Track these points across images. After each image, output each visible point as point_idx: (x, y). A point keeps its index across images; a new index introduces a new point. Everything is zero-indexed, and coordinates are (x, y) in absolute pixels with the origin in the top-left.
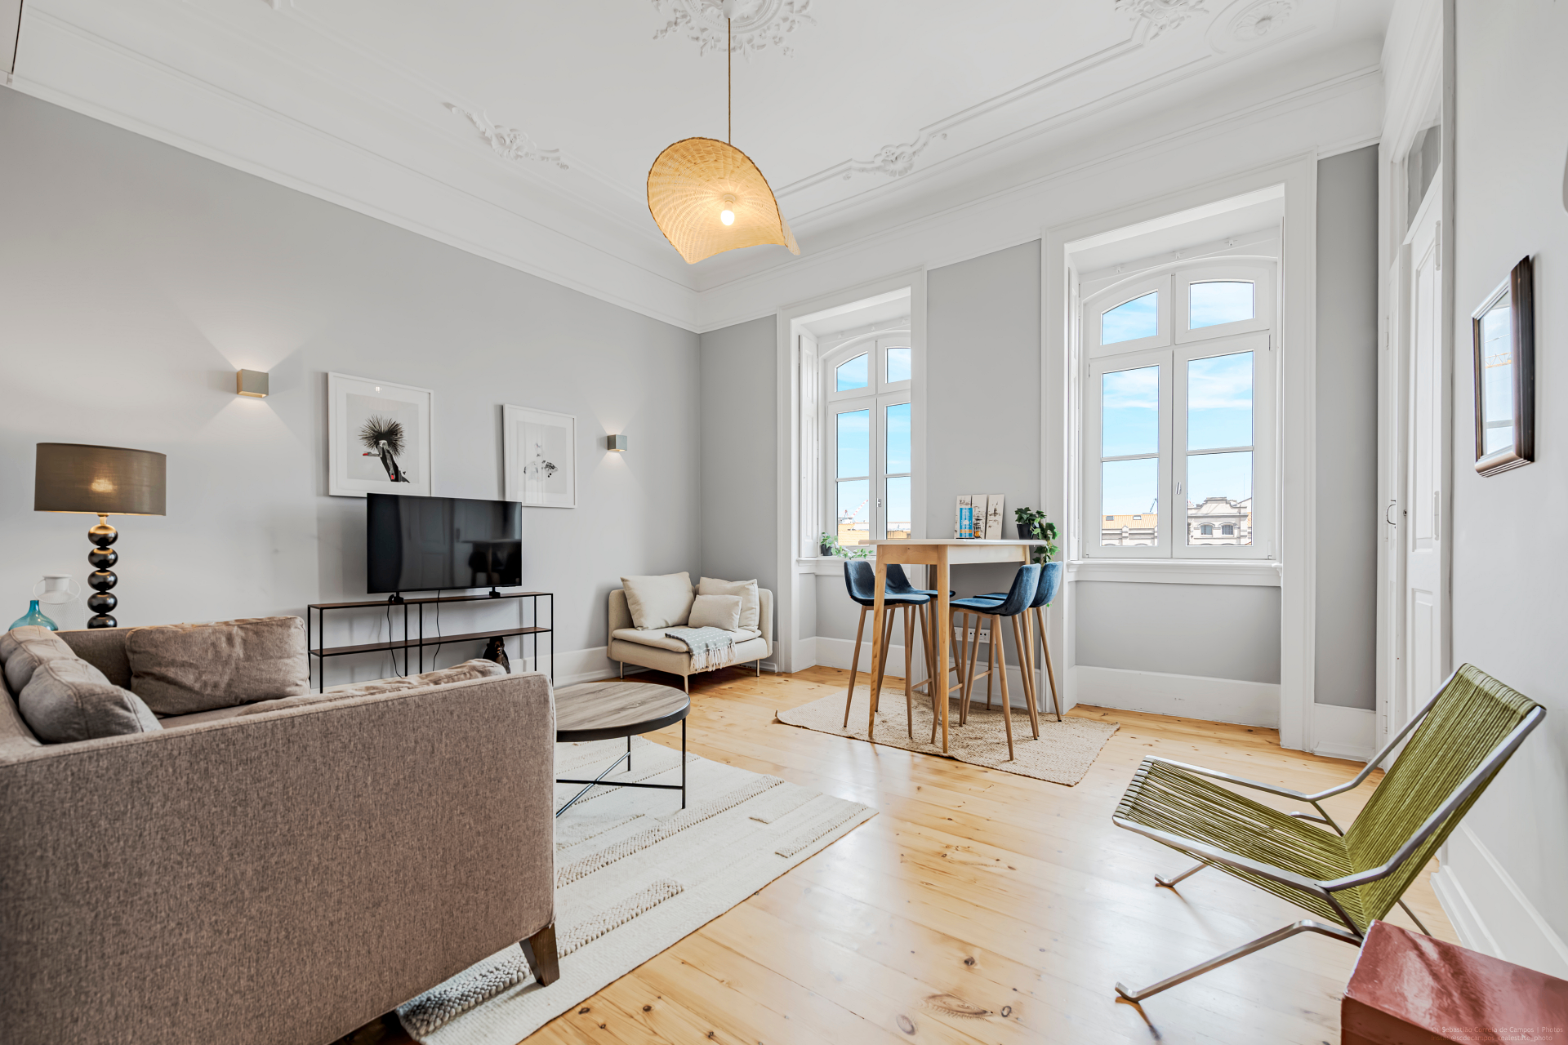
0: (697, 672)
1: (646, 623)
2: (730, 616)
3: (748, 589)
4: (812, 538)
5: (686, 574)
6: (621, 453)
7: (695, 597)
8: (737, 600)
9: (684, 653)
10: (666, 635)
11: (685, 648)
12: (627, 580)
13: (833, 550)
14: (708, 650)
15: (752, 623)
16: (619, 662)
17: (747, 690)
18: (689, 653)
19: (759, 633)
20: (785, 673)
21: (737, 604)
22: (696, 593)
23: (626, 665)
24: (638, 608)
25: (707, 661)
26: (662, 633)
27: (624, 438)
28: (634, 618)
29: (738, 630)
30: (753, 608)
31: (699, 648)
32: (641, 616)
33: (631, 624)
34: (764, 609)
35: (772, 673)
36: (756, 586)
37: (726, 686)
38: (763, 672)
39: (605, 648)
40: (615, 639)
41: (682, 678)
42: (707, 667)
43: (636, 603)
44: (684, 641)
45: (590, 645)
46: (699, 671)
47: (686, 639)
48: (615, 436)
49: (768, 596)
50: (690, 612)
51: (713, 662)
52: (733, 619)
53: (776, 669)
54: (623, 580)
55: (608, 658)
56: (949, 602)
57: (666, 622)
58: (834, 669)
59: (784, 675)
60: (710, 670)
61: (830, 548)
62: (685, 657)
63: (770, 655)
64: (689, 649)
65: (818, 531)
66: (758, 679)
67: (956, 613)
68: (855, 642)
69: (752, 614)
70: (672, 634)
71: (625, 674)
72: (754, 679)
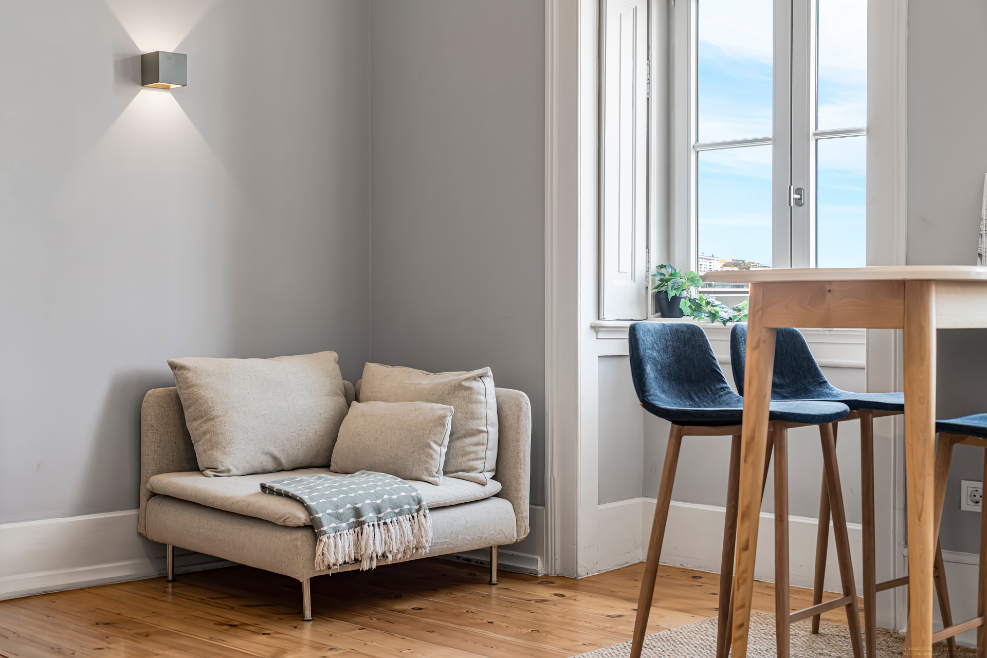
0: (330, 572)
1: (227, 461)
2: (424, 448)
3: (469, 389)
4: (634, 278)
5: (330, 357)
6: (175, 93)
7: (349, 405)
8: (441, 412)
9: (299, 528)
10: (264, 487)
11: (301, 516)
12: (182, 367)
13: (684, 305)
14: (361, 524)
15: (479, 464)
16: (164, 546)
17: (458, 615)
18: (313, 528)
19: (496, 487)
20: (559, 577)
21: (440, 421)
22: (352, 395)
23: (180, 552)
24: (205, 427)
25: (357, 546)
26: (253, 485)
27: (179, 59)
28: (199, 448)
29: (441, 479)
30: (481, 432)
31: (338, 517)
32: (215, 445)
33: (191, 464)
34: (510, 435)
35: (530, 578)
36: (489, 382)
37: (407, 606)
38: (507, 574)
39: (133, 512)
40: (153, 495)
41: (298, 585)
42: (356, 560)
43: (206, 416)
44: (301, 502)
45: (90, 506)
46: (336, 569)
47: (305, 498)
48: (157, 54)
49: (519, 406)
50: (335, 440)
51: (371, 549)
52: (430, 456)
53: (540, 568)
54: (173, 366)
55: (140, 534)
56: (933, 420)
57: (275, 458)
58: (684, 571)
59: (559, 582)
60: (365, 566)
61: (676, 299)
62: (302, 537)
63: (523, 537)
64: (313, 520)
65: (648, 262)
66: (494, 590)
67: (956, 446)
68: (723, 510)
69: (477, 444)
70: (277, 486)
71: (177, 571)
72: (483, 590)
